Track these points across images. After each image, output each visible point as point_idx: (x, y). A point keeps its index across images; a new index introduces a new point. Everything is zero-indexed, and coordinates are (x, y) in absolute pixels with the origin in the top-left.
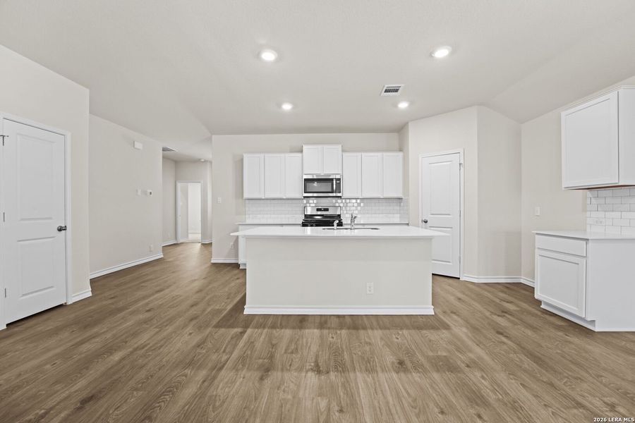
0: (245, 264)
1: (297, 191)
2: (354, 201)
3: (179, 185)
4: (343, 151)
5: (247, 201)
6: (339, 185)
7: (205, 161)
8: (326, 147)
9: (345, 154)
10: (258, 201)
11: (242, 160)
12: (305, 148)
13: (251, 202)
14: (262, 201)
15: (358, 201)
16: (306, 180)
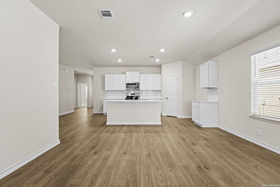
0: (107, 113)
1: (124, 88)
2: (144, 91)
3: (78, 84)
4: (140, 73)
5: (106, 91)
6: (138, 86)
7: (89, 75)
8: (134, 72)
9: (141, 75)
10: (110, 91)
11: (104, 76)
12: (127, 72)
13: (107, 91)
14: (112, 91)
15: (146, 91)
16: (127, 84)
